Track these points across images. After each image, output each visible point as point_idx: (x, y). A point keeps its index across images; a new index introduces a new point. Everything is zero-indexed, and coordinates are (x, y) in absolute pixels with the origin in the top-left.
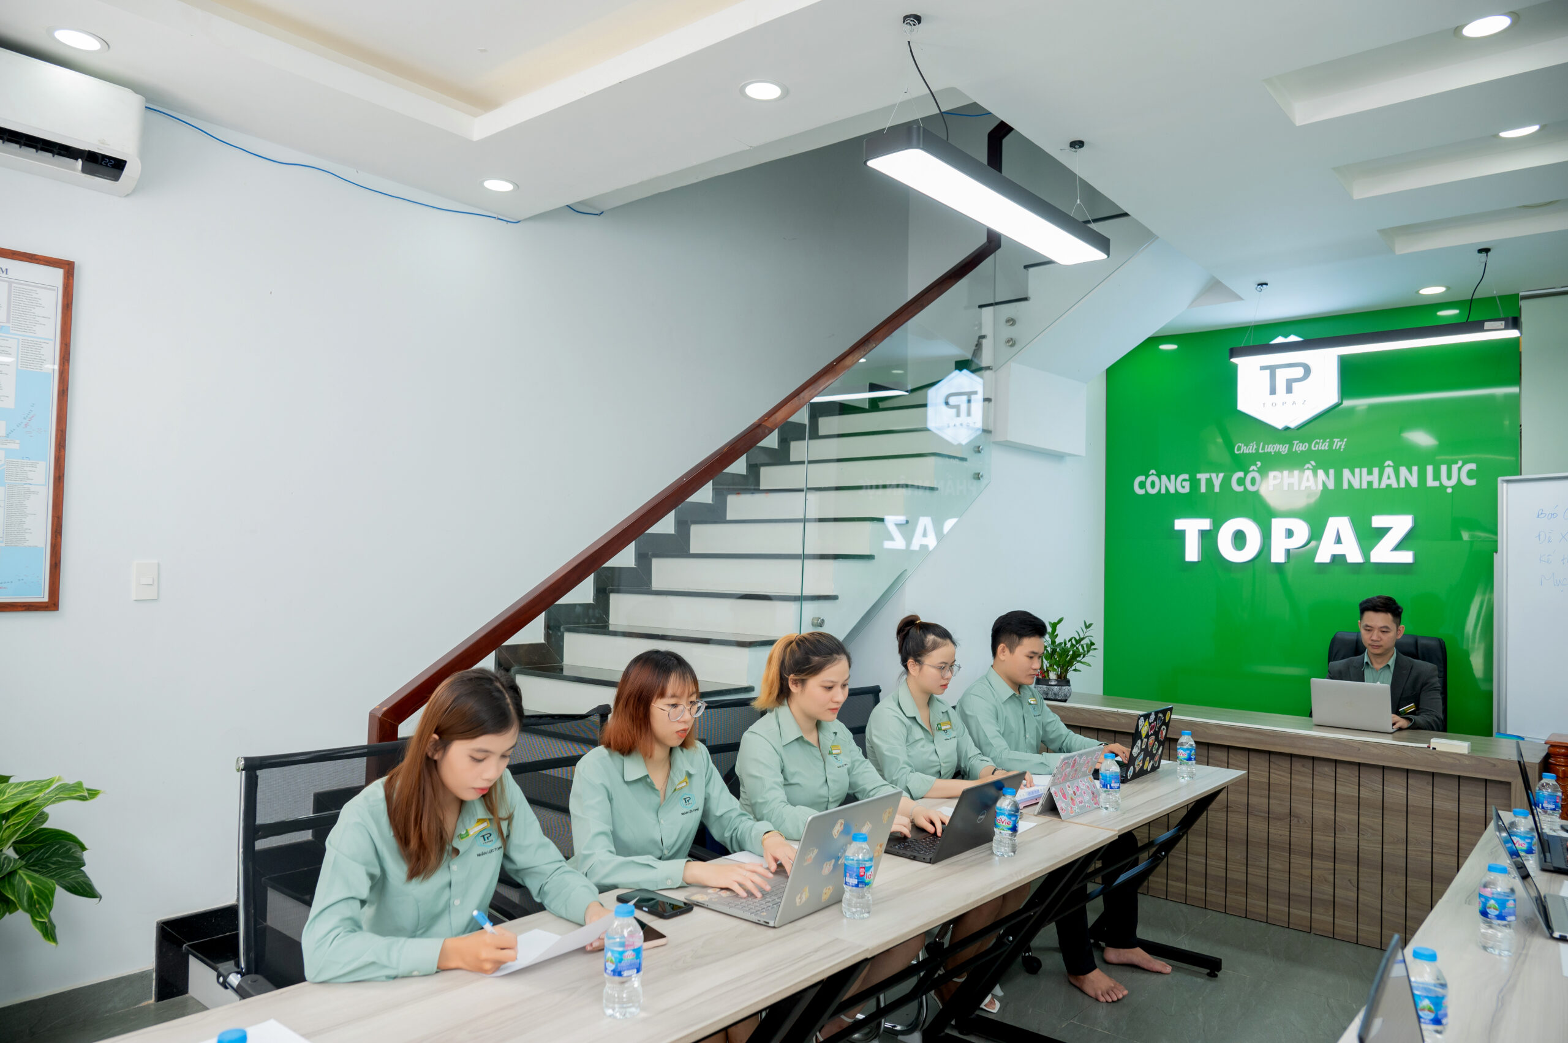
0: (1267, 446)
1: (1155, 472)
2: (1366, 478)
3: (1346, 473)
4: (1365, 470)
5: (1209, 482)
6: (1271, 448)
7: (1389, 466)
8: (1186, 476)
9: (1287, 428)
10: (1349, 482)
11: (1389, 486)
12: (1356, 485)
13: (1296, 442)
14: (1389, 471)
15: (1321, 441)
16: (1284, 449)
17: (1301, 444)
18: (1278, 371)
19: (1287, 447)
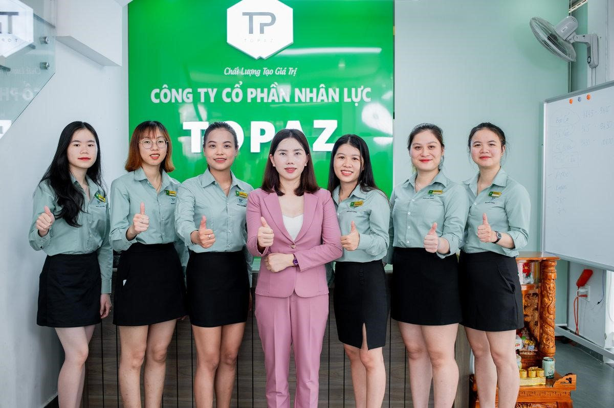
0: (246, 70)
1: (167, 87)
2: (309, 95)
3: (297, 91)
4: (308, 90)
5: (207, 94)
6: (249, 72)
7: (322, 87)
8: (190, 90)
9: (261, 58)
10: (299, 98)
11: (322, 101)
12: (303, 100)
13: (265, 69)
14: (322, 91)
15: (281, 68)
16: (257, 73)
17: (268, 70)
18: (255, 17)
19: (259, 73)
